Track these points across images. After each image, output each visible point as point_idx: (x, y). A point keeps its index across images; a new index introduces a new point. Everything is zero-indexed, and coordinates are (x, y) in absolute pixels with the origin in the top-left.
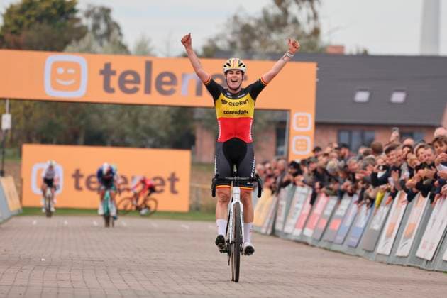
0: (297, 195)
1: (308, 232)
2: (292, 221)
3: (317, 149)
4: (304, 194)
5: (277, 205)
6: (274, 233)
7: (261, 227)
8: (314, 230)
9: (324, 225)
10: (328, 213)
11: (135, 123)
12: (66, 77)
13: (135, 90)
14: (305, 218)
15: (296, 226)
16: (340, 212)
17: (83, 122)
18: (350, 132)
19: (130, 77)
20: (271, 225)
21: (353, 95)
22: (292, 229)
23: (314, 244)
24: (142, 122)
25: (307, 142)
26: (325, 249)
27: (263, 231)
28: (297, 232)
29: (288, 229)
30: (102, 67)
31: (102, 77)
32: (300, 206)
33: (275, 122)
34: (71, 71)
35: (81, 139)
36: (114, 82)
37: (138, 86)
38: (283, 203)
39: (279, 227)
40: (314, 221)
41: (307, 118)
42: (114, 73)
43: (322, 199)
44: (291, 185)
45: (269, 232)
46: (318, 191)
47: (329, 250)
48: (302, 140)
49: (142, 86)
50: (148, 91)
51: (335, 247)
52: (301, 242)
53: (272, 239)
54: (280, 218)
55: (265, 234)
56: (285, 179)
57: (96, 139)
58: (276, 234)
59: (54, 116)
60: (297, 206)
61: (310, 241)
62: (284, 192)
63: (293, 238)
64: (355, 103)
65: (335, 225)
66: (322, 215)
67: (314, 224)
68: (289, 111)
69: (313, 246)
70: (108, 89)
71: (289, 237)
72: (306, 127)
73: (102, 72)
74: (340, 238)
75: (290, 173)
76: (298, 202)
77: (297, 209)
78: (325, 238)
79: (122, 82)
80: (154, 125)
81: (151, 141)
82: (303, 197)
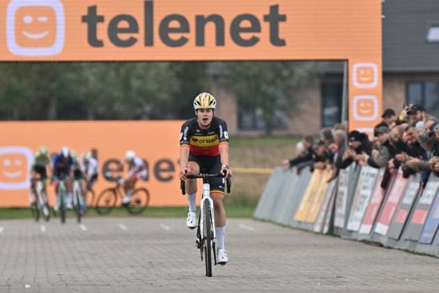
0: (362, 178)
1: (381, 228)
2: (358, 214)
3: (388, 113)
4: (373, 175)
5: (336, 193)
6: (333, 231)
7: (313, 224)
8: (390, 225)
9: (404, 218)
10: (408, 201)
11: (126, 85)
12: (36, 27)
13: (132, 42)
14: (376, 209)
15: (363, 221)
16: (426, 200)
17: (54, 85)
18: (423, 84)
19: (124, 24)
20: (328, 221)
21: (426, 33)
22: (358, 225)
23: (391, 245)
24: (135, 83)
25: (372, 103)
26: (407, 251)
27: (317, 229)
28: (366, 229)
29: (353, 225)
30: (85, 13)
31: (85, 26)
32: (367, 193)
33: (319, 75)
34: (43, 19)
35: (53, 111)
36: (102, 31)
37: (135, 35)
38: (343, 189)
39: (339, 222)
40: (389, 213)
41: (371, 69)
42: (101, 19)
43: (399, 183)
44: (354, 164)
45: (326, 230)
46: (392, 171)
47: (413, 253)
48: (366, 101)
49: (140, 36)
50: (149, 42)
51: (420, 248)
52: (373, 242)
53: (331, 240)
54: (341, 211)
55: (321, 233)
56: (345, 156)
57: (73, 110)
58: (335, 232)
59: (14, 80)
60: (363, 192)
61: (384, 241)
62: (345, 174)
63: (360, 238)
64: (427, 42)
65: (419, 218)
66: (400, 204)
67: (390, 218)
68: (347, 60)
69: (389, 248)
70: (94, 42)
71: (354, 236)
72: (371, 81)
73: (84, 19)
74: (428, 236)
75: (351, 147)
76: (365, 188)
77: (364, 197)
78: (405, 236)
79: (113, 30)
80: (151, 86)
81: (148, 108)
82: (371, 180)
